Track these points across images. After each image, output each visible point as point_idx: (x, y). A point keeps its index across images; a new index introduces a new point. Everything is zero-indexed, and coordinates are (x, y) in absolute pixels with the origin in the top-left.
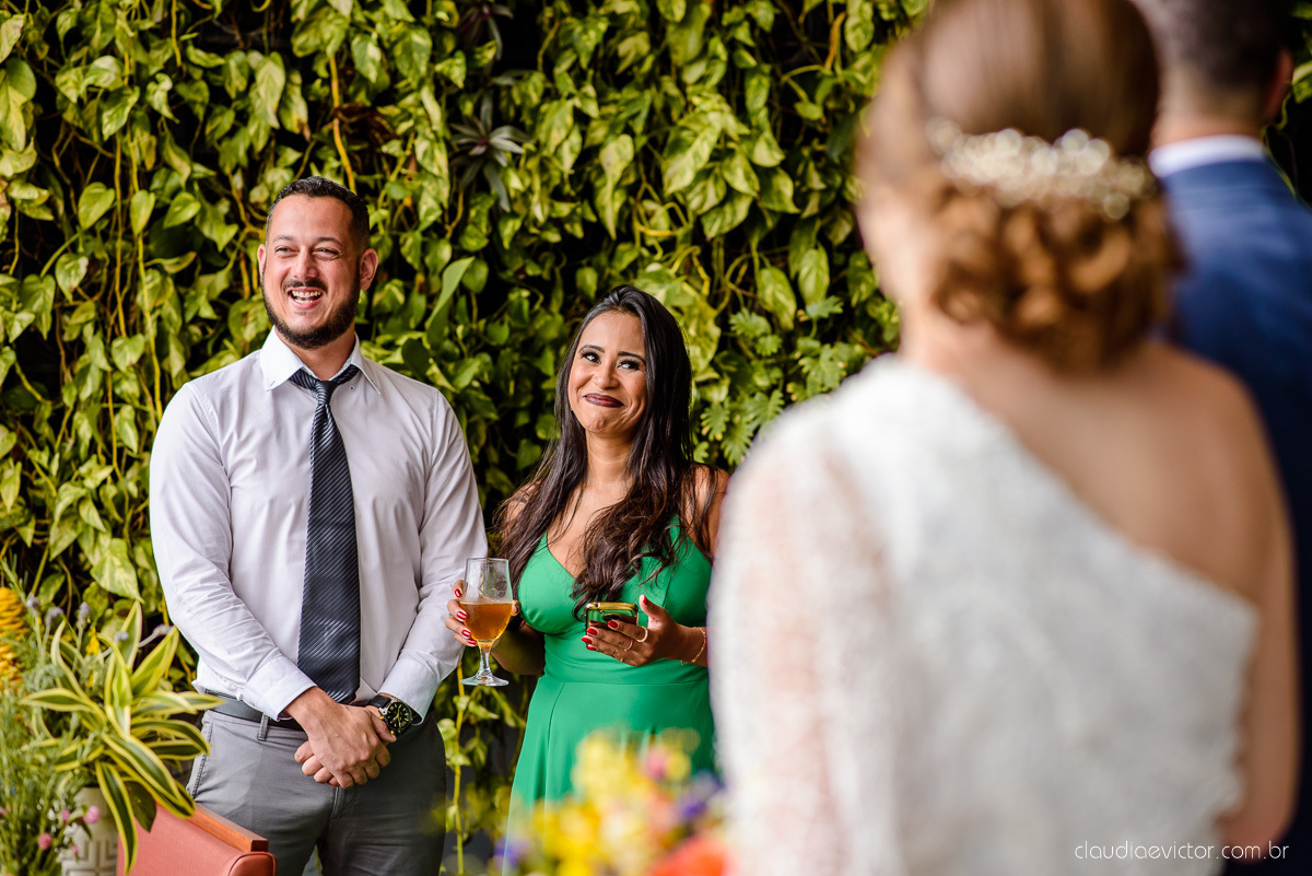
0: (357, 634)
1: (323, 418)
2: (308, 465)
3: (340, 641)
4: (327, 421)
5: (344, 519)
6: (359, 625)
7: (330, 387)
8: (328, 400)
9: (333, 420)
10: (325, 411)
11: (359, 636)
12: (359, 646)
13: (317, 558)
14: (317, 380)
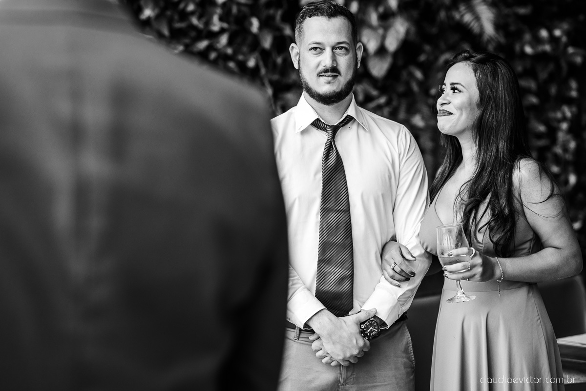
0: (352, 277)
1: (330, 147)
2: (320, 176)
3: (341, 280)
4: (333, 149)
5: (343, 207)
6: (353, 271)
7: (335, 129)
8: (333, 137)
9: (336, 148)
10: (331, 143)
11: (353, 277)
12: (353, 283)
13: (326, 230)
14: (327, 125)
